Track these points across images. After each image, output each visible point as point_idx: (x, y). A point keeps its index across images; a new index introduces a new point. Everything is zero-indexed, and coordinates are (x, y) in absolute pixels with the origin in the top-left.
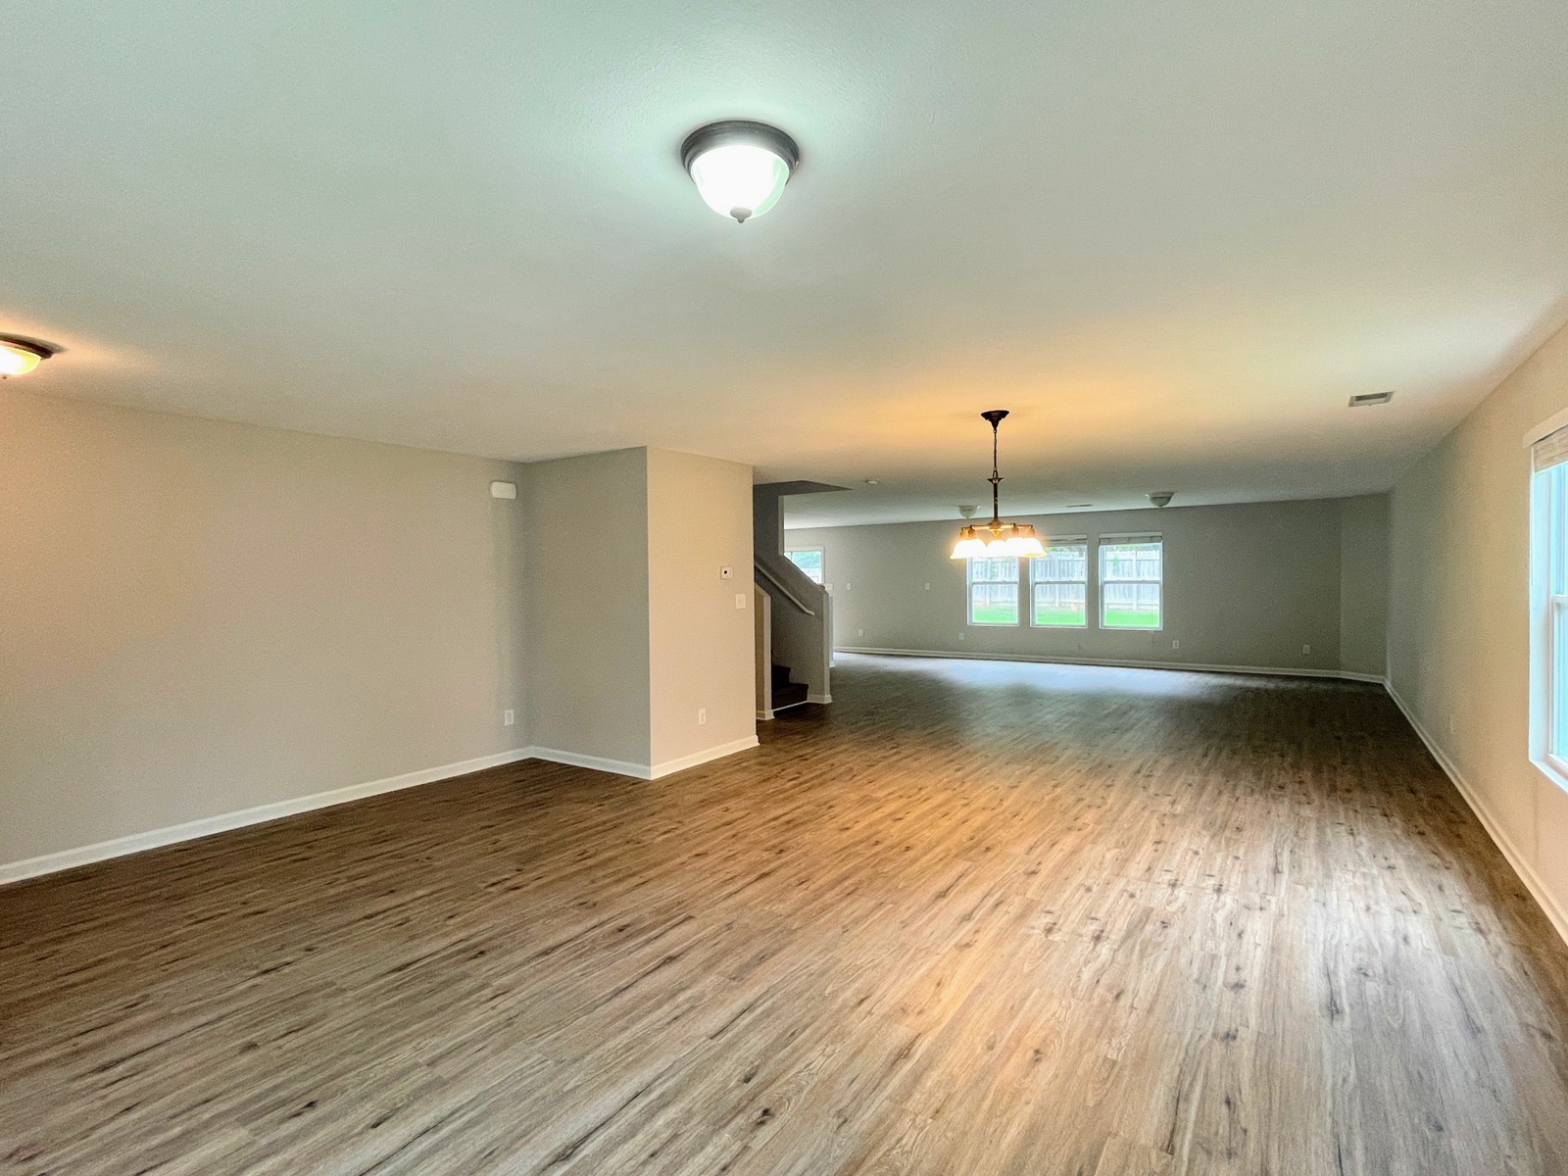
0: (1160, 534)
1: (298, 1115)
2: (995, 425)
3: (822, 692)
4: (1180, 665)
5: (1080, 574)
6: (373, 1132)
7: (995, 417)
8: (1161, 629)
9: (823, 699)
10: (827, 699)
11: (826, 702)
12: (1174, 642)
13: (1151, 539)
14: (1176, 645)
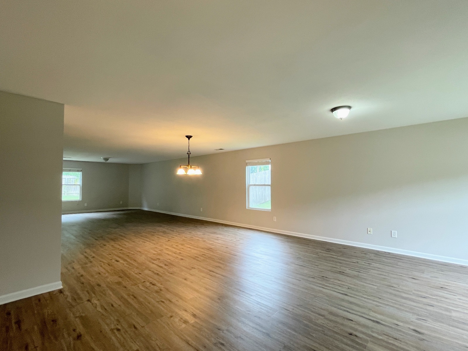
0: (81, 169)
1: (356, 336)
2: (189, 139)
4: (89, 211)
6: (353, 320)
7: (189, 137)
8: (81, 200)
13: (78, 171)
14: (86, 205)
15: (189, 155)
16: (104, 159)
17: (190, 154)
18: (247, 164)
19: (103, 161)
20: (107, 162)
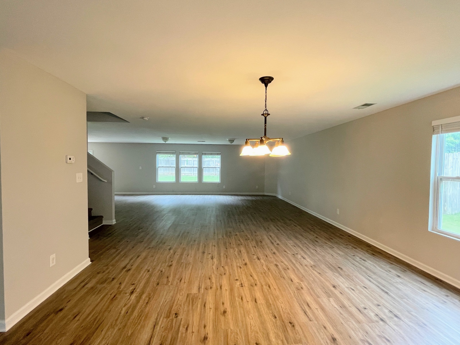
0: (220, 153)
3: (112, 219)
4: (227, 193)
5: (196, 165)
7: (266, 80)
8: (220, 182)
9: (112, 222)
10: (114, 222)
11: (114, 224)
12: (224, 186)
13: (218, 154)
14: (224, 187)
15: (266, 118)
16: (230, 141)
17: (268, 114)
18: (434, 130)
19: (229, 143)
20: (233, 144)
